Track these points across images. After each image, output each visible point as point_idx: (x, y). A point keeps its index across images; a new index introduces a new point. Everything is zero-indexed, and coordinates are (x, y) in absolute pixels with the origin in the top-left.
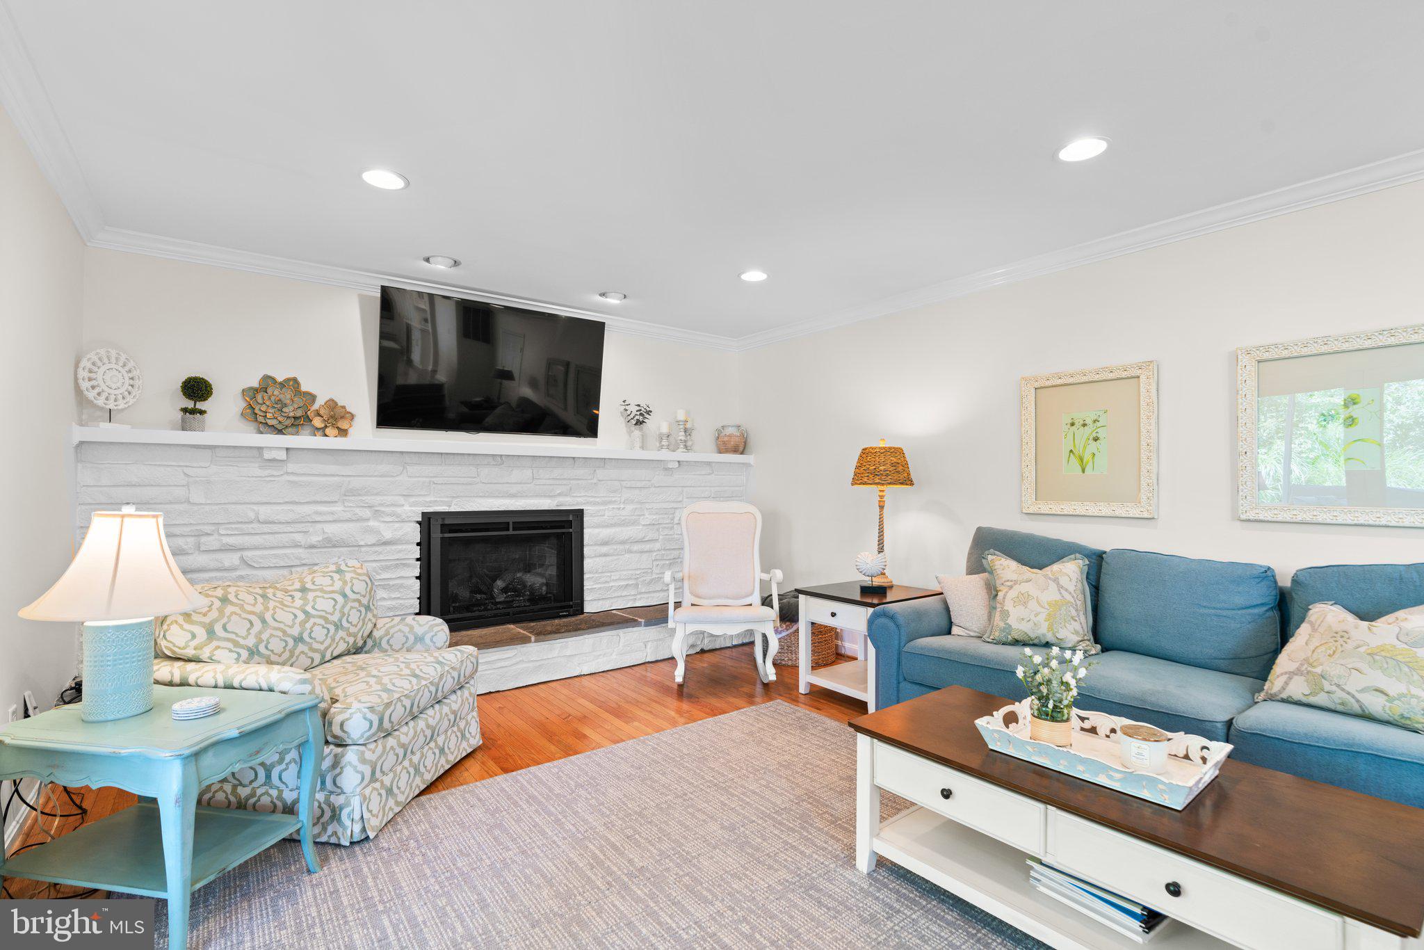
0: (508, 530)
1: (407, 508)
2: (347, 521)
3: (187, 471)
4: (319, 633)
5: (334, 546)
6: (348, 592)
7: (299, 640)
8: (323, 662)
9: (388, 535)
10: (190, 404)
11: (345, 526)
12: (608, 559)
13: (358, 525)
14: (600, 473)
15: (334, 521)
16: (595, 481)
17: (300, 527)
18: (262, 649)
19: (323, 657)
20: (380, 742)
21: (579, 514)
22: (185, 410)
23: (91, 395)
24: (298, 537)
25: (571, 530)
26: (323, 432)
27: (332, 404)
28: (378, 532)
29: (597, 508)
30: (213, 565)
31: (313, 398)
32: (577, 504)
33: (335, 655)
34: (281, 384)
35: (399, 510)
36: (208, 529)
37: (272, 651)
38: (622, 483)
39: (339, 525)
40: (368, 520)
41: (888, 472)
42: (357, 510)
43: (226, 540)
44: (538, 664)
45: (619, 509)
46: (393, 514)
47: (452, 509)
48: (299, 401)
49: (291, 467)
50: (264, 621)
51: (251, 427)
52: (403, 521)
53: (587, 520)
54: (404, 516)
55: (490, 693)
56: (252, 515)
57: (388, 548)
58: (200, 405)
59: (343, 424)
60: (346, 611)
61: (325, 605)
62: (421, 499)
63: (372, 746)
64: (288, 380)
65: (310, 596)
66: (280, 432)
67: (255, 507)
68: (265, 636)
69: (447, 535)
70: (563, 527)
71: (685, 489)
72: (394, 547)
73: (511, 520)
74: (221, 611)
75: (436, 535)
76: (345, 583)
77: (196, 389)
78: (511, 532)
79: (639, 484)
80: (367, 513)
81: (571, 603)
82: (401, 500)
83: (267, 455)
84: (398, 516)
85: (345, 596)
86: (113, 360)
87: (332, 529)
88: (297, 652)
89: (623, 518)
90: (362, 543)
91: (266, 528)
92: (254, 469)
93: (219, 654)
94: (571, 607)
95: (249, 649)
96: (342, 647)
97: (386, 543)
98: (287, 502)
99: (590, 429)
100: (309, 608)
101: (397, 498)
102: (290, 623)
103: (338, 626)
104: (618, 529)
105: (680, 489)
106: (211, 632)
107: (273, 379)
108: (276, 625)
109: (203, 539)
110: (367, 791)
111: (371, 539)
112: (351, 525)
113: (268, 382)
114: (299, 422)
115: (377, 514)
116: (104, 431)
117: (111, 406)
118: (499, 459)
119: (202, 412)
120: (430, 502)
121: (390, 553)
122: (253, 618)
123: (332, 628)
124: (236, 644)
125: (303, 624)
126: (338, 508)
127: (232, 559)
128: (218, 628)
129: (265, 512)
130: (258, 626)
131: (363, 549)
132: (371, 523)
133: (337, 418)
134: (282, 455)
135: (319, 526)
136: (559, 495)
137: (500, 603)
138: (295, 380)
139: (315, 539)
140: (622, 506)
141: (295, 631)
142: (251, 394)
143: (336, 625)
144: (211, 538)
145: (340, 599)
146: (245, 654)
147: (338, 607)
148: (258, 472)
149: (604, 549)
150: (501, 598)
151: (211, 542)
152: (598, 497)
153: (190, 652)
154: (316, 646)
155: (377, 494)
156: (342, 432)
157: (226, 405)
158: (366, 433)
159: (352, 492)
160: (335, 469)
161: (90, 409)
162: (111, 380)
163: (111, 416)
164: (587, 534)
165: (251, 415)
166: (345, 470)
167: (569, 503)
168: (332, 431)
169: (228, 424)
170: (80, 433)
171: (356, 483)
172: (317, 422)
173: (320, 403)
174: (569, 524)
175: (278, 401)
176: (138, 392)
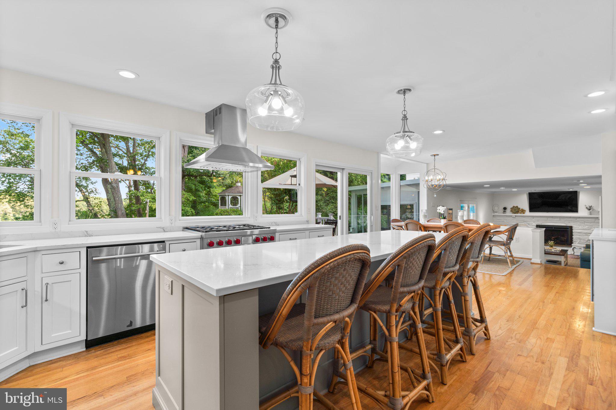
3: (504, 218)
12: (580, 236)
14: (578, 220)
16: (576, 221)
21: (571, 227)
22: (503, 211)
25: (568, 230)
27: (522, 209)
29: (576, 226)
31: (520, 208)
32: (571, 225)
35: (532, 224)
38: (585, 222)
42: (526, 224)
45: (584, 226)
47: (542, 224)
48: (518, 209)
49: (516, 218)
51: (512, 213)
53: (573, 228)
59: (524, 212)
66: (515, 213)
70: (566, 229)
73: (553, 227)
77: (505, 209)
78: (554, 229)
79: (590, 222)
80: (528, 224)
82: (533, 223)
83: (513, 216)
86: (497, 206)
89: (584, 228)
92: (512, 218)
94: (569, 244)
99: (576, 211)
104: (582, 231)
113: (514, 207)
114: (517, 212)
115: (529, 224)
116: (496, 214)
118: (552, 217)
119: (505, 211)
120: (538, 223)
126: (523, 223)
132: (528, 226)
133: (523, 211)
134: (515, 216)
136: (566, 223)
138: (517, 206)
142: (511, 208)
149: (579, 234)
152: (577, 224)
155: (529, 222)
156: (524, 213)
157: (508, 210)
158: (528, 213)
159: (525, 221)
160: (522, 218)
161: (494, 212)
162: (496, 208)
163: (496, 212)
164: (574, 231)
165: (511, 211)
166: (524, 218)
167: (569, 225)
168: (522, 213)
169: (508, 213)
170: (493, 214)
171: (525, 220)
172: (520, 212)
173: (521, 209)
174: (568, 228)
175: (515, 209)
176: (499, 209)
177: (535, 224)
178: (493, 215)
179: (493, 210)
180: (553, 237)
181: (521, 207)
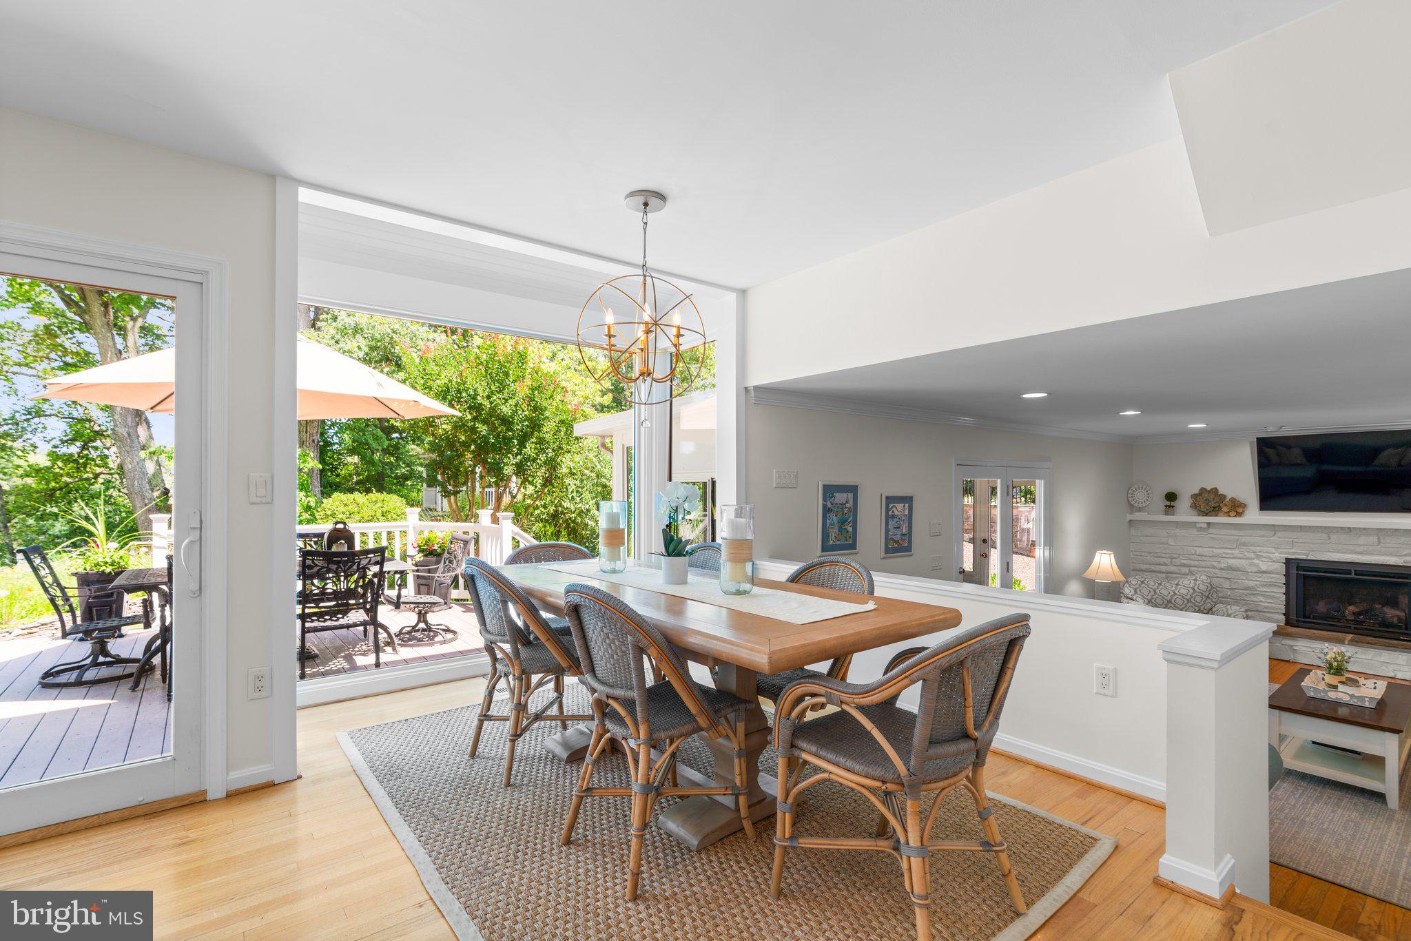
0: (1350, 574)
1: (1277, 555)
2: (1240, 558)
3: (1168, 532)
5: (1233, 570)
6: (1196, 588)
9: (1264, 568)
10: (1168, 503)
11: (1240, 561)
13: (1247, 561)
15: (1234, 558)
17: (1216, 559)
18: (1153, 601)
22: (1166, 506)
23: (1132, 502)
24: (1215, 564)
26: (1228, 514)
27: (1233, 500)
28: (1258, 566)
30: (1178, 571)
31: (1225, 497)
34: (1209, 491)
35: (1271, 556)
36: (1175, 556)
39: (1236, 560)
40: (1253, 559)
42: (1246, 554)
43: (1182, 561)
46: (1269, 557)
48: (1217, 499)
49: (1211, 531)
50: (1155, 592)
51: (1195, 512)
52: (1274, 561)
54: (1275, 559)
56: (1194, 552)
57: (1265, 575)
58: (1172, 504)
59: (1240, 510)
60: (1194, 596)
61: (1184, 591)
62: (1284, 550)
64: (1212, 489)
65: (1179, 587)
66: (1207, 514)
67: (1195, 548)
69: (1300, 572)
70: (1406, 578)
72: (1269, 575)
73: (1352, 569)
74: (1140, 585)
75: (1294, 572)
76: (1195, 585)
77: (1171, 497)
78: (1353, 576)
80: (1252, 555)
82: (1273, 550)
83: (1198, 525)
84: (1271, 559)
85: (1194, 589)
86: (1141, 489)
87: (1232, 562)
90: (1249, 571)
91: (1200, 558)
92: (1194, 532)
93: (1138, 599)
97: (1263, 572)
98: (1209, 547)
100: (1176, 592)
101: (1270, 549)
102: (1166, 595)
103: (1189, 601)
107: (1205, 489)
108: (1160, 594)
109: (1174, 560)
111: (1254, 569)
112: (1244, 561)
113: (1203, 490)
114: (1215, 511)
115: (1258, 557)
116: (1138, 516)
117: (1140, 506)
118: (1347, 530)
119: (1173, 507)
120: (1292, 553)
121: (1268, 578)
123: (1186, 602)
125: (1172, 596)
126: (1236, 552)
127: (1185, 570)
128: (1138, 591)
129: (1199, 550)
130: (1152, 593)
131: (1250, 574)
132: (1256, 561)
133: (1237, 507)
134: (1205, 526)
135: (1226, 559)
136: (1405, 555)
137: (1350, 620)
138: (1216, 489)
139: (1223, 566)
141: (1168, 598)
142: (1194, 496)
145: (1191, 591)
146: (1146, 601)
147: (1190, 593)
148: (1196, 533)
150: (1352, 618)
151: (1177, 561)
153: (1130, 596)
155: (1258, 546)
156: (1239, 514)
157: (1184, 504)
158: (1254, 515)
159: (1244, 544)
160: (1234, 532)
161: (1132, 508)
162: (1140, 496)
163: (1140, 510)
165: (1194, 506)
166: (1241, 533)
168: (1232, 514)
169: (1184, 511)
170: (1129, 517)
171: (1244, 539)
172: (1225, 509)
173: (1228, 499)
175: (1207, 500)
176: (1150, 500)
177: (1280, 556)
178: (1130, 521)
179: (1128, 501)
180: (1352, 608)
181: (1229, 490)
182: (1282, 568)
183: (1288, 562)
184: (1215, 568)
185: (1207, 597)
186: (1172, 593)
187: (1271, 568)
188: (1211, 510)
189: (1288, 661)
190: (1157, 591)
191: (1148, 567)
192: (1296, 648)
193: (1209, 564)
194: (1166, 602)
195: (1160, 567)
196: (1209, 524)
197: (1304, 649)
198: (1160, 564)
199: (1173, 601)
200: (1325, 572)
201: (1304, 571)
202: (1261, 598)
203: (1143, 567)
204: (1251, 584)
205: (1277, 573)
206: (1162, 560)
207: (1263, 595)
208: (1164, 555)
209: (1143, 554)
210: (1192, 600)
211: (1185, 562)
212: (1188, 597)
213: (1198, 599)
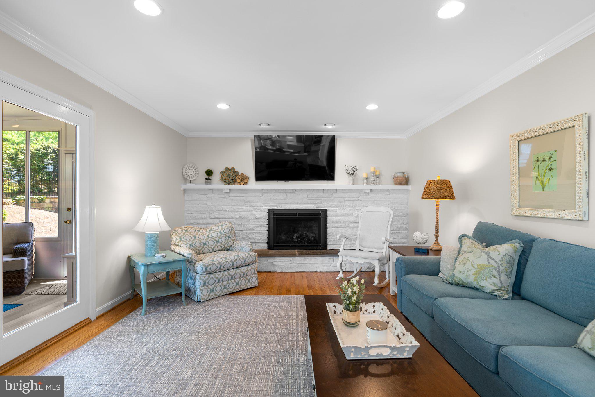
0: (296, 216)
1: (264, 207)
2: (246, 211)
3: (207, 196)
4: (211, 243)
5: (242, 219)
6: (222, 232)
7: (205, 244)
8: (213, 251)
9: (258, 216)
10: (207, 177)
11: (246, 212)
12: (338, 229)
13: (249, 212)
14: (334, 195)
15: (243, 211)
16: (333, 198)
17: (234, 213)
18: (193, 245)
19: (213, 250)
20: (207, 275)
21: (325, 211)
22: (206, 179)
23: (186, 176)
24: (233, 216)
25: (321, 217)
26: (240, 183)
27: (242, 175)
28: (254, 215)
29: (333, 208)
30: (213, 222)
31: (238, 173)
32: (325, 207)
33: (217, 249)
34: (230, 169)
35: (261, 208)
36: (211, 212)
37: (196, 246)
38: (345, 199)
39: (244, 212)
40: (252, 211)
41: (434, 193)
42: (249, 208)
43: (216, 216)
44: (299, 265)
45: (343, 209)
46: (260, 209)
47: (278, 208)
48: (234, 174)
49: (231, 194)
50: (195, 237)
51: (223, 183)
52: (262, 212)
53: (328, 213)
54: (263, 210)
55: (282, 272)
56: (222, 209)
58: (210, 178)
59: (246, 181)
60: (221, 237)
61: (214, 235)
62: (268, 204)
63: (204, 275)
64: (232, 168)
65: (211, 232)
66: (229, 184)
67: (222, 206)
68: (194, 242)
69: (275, 217)
70: (318, 216)
71: (376, 201)
72: (260, 220)
73: (297, 212)
75: (272, 217)
76: (222, 229)
77: (209, 173)
78: (297, 217)
79: (352, 199)
80: (252, 209)
81: (321, 245)
82: (262, 205)
83: (224, 191)
84: (261, 210)
85: (221, 233)
86: (191, 167)
87: (242, 214)
88: (204, 247)
89: (345, 213)
90: (250, 218)
91: (225, 213)
92: (222, 195)
93: (183, 245)
94: (321, 246)
95: (190, 244)
96: (219, 248)
97: (257, 219)
98: (230, 205)
99: (331, 178)
100: (210, 236)
101: (261, 204)
102: (203, 239)
103: (218, 242)
104: (342, 217)
105: (373, 201)
106: (180, 239)
107: (228, 168)
108: (199, 239)
109: (211, 215)
110: (202, 288)
111: (253, 217)
112: (247, 212)
113: (227, 169)
114: (233, 181)
115: (255, 209)
116: (189, 186)
117: (191, 179)
118: (295, 191)
119: (210, 179)
120: (271, 205)
121: (259, 222)
122: (192, 236)
123: (216, 242)
124: (187, 243)
125: (207, 239)
126: (244, 207)
127: (217, 221)
128: (182, 238)
129: (225, 208)
130: (193, 238)
131: (251, 220)
132: (253, 212)
133: (244, 179)
134: (228, 191)
135: (239, 212)
136: (317, 203)
137: (295, 242)
138: (233, 168)
139: (237, 216)
140: (345, 208)
141: (204, 241)
142: (222, 173)
143: (217, 241)
144: (212, 215)
145: (219, 234)
146: (189, 246)
147: (218, 236)
148: (223, 196)
149: (336, 225)
150: (296, 240)
151: (212, 216)
152: (334, 204)
153: (177, 243)
154: (210, 246)
155: (255, 203)
156: (246, 183)
157: (216, 177)
158: (253, 184)
159: (248, 202)
160: (243, 195)
161: (186, 180)
162: (191, 172)
163: (191, 182)
164: (329, 218)
165: (222, 179)
166: (246, 195)
167: (321, 206)
168: (242, 183)
169: (216, 183)
170: (183, 187)
171: (249, 199)
172: (238, 181)
173: (240, 174)
174: (320, 214)
175: (229, 175)
176: (197, 175)
177: (265, 208)
178: (185, 190)
179: (183, 175)
180: (296, 235)
181: (240, 170)
182: (265, 215)
183: (269, 211)
184: (233, 218)
185: (229, 237)
186: (207, 237)
187: (261, 216)
188: (231, 181)
189: (270, 272)
190: (197, 237)
191: (195, 221)
192: (274, 263)
193: (230, 216)
194: (202, 245)
195: (202, 220)
196: (230, 189)
197: (278, 263)
198: (203, 219)
199: (207, 243)
200: (285, 216)
201: (277, 216)
202: (256, 235)
203: (192, 221)
204: (251, 226)
205: (264, 219)
206: (203, 216)
207: (257, 233)
208: (205, 212)
209: (192, 212)
210: (220, 241)
211: (217, 216)
212: (217, 239)
213: (224, 239)
